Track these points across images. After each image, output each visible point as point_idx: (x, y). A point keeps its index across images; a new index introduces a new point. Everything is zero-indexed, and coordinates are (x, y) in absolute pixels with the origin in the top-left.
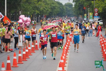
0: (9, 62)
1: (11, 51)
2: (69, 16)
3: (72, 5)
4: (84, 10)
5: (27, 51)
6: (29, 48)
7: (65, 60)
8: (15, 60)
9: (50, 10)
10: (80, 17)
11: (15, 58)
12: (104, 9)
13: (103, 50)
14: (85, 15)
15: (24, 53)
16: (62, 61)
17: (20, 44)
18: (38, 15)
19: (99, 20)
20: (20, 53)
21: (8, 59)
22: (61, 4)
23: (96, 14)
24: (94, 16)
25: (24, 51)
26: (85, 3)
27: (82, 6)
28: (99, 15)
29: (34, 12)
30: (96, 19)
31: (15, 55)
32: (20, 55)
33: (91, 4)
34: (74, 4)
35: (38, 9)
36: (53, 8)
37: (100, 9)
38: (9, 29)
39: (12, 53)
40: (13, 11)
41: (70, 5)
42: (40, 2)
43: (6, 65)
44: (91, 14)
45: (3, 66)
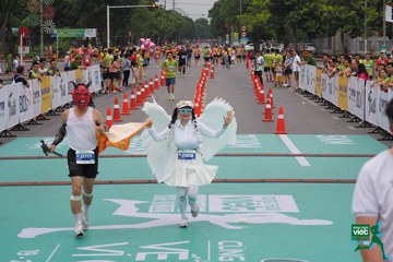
0: (117, 106)
1: (119, 91)
2: (203, 38)
3: (207, 21)
4: (225, 29)
5: (143, 90)
6: (146, 86)
7: (200, 103)
8: (125, 104)
9: (174, 30)
10: (220, 40)
11: (126, 101)
12: (255, 27)
13: (256, 87)
14: (227, 36)
15: (139, 93)
16: (197, 105)
17: (131, 80)
18: (156, 37)
19: (248, 43)
20: (133, 93)
21: (116, 103)
22: (190, 20)
23: (244, 34)
24: (240, 37)
25: (139, 90)
26: (228, 19)
27: (223, 22)
28: (247, 36)
29: (151, 33)
30: (244, 41)
31: (125, 97)
32: (133, 97)
33: (236, 19)
34: (209, 20)
35: (156, 28)
36: (179, 27)
37: (250, 27)
38: (116, 58)
39: (122, 95)
40: (119, 32)
41: (203, 21)
42: (159, 18)
43: (112, 112)
44: (236, 35)
45: (108, 114)
